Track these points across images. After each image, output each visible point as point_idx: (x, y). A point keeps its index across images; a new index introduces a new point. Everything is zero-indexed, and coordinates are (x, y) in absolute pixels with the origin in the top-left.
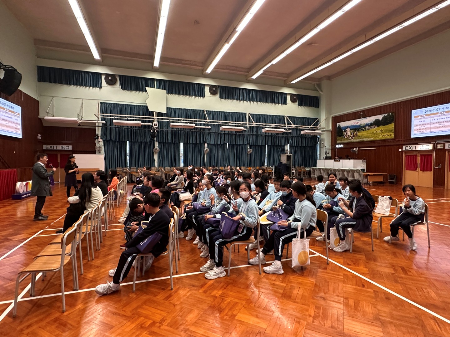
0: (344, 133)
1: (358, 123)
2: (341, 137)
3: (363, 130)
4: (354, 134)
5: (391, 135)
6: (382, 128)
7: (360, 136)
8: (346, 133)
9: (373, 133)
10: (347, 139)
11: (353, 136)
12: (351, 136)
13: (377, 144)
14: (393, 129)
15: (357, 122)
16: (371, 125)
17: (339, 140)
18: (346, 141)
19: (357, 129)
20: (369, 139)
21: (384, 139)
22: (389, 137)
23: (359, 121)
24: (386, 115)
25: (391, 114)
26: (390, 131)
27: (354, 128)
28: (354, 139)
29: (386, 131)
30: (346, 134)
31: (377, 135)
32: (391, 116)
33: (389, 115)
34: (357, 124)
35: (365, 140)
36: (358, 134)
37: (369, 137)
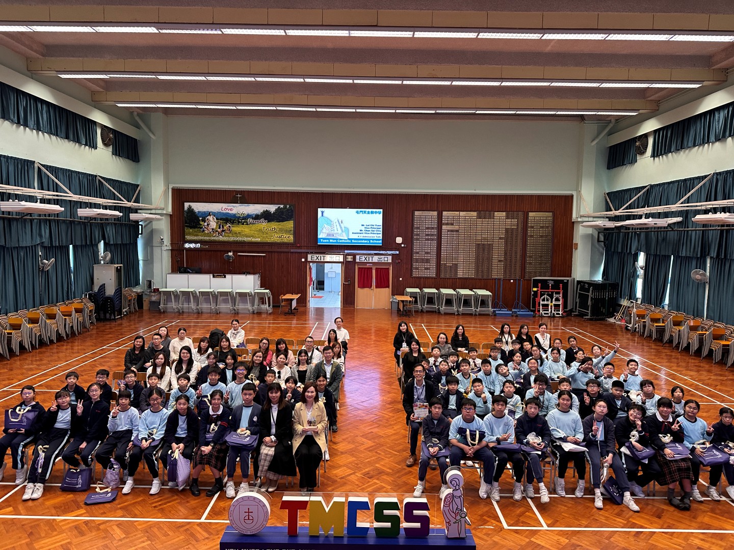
0: (201, 223)
1: (231, 210)
2: (196, 230)
3: (243, 224)
4: (225, 228)
5: (289, 238)
6: (274, 225)
7: (236, 233)
8: (206, 224)
9: (260, 230)
10: (209, 235)
11: (223, 231)
12: (219, 230)
13: (267, 249)
14: (293, 229)
15: (229, 208)
16: (257, 217)
17: (190, 234)
18: (207, 238)
19: (231, 220)
20: (254, 240)
21: (279, 241)
22: (285, 240)
23: (234, 207)
24: (282, 206)
25: (288, 206)
26: (287, 232)
27: (224, 217)
28: (226, 236)
29: (281, 230)
30: (208, 225)
31: (267, 235)
32: (288, 210)
33: (285, 207)
34: (230, 212)
35: (246, 239)
36: (233, 229)
37: (253, 236)
